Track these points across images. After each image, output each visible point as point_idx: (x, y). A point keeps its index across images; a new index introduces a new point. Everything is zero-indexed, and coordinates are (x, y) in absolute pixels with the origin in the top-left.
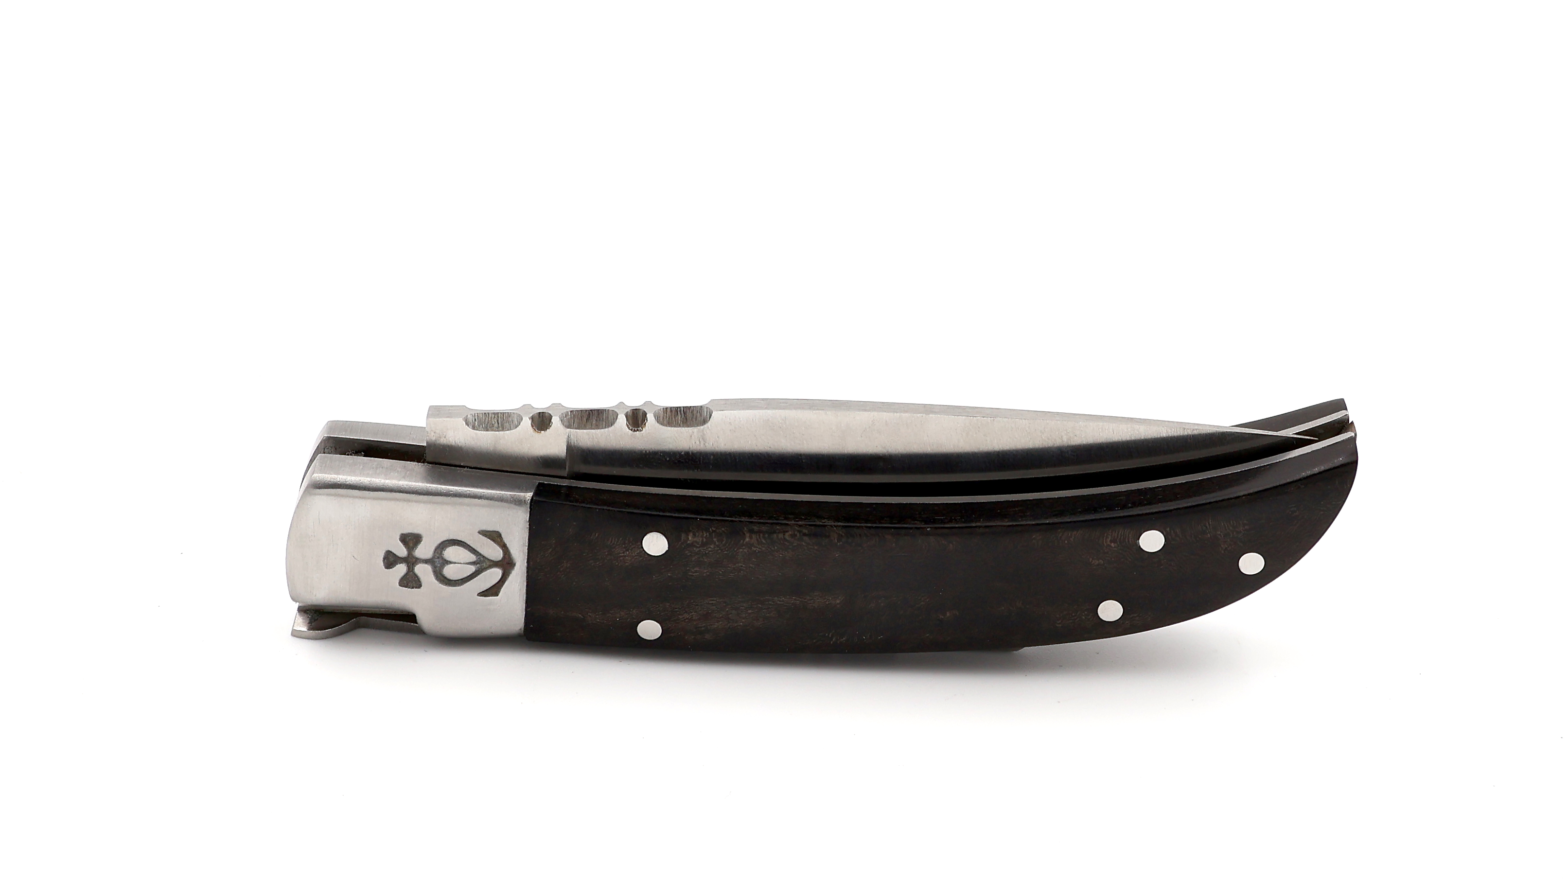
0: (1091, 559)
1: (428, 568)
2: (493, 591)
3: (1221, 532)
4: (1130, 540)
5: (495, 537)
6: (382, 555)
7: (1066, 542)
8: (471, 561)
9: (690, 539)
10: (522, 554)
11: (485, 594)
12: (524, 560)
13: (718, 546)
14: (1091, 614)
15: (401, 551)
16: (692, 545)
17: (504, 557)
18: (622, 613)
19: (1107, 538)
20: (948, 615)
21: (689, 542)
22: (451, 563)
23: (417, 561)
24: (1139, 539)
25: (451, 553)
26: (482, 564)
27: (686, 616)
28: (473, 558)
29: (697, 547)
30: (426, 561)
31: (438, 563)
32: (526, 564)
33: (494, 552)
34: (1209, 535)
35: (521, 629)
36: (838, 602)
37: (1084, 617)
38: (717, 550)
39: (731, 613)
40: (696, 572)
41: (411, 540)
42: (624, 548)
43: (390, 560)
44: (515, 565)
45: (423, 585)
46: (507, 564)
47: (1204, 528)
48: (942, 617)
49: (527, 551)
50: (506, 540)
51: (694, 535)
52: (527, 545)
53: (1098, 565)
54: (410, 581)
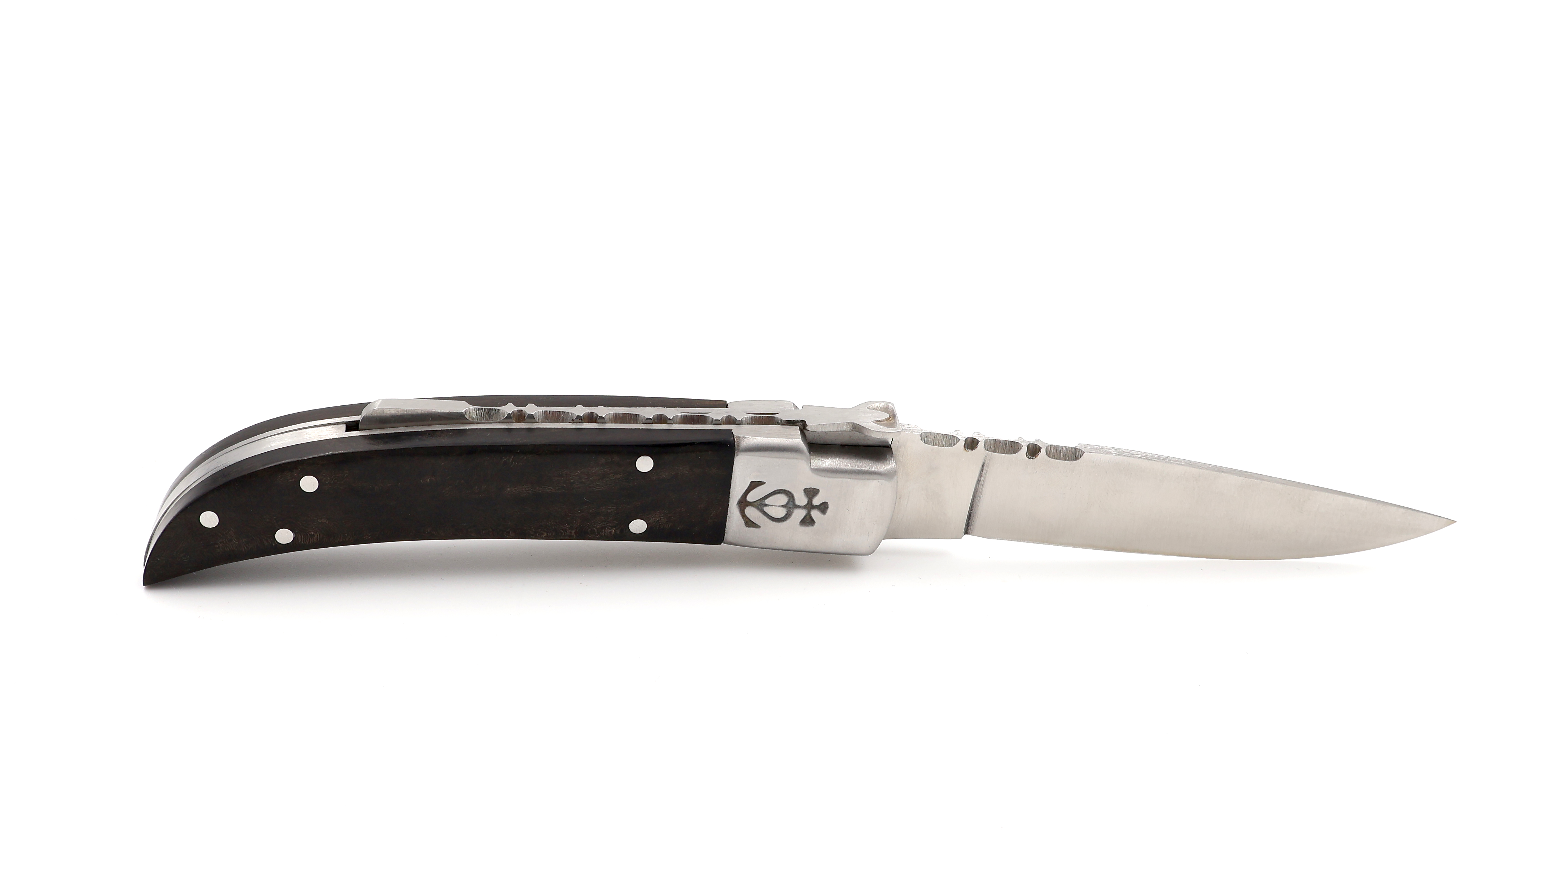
0: (327, 523)
1: (798, 503)
2: (754, 485)
3: (235, 543)
4: (300, 537)
5: (749, 523)
6: (829, 511)
7: (346, 535)
8: (767, 507)
9: (613, 531)
10: (732, 511)
11: (761, 483)
12: (731, 507)
13: (594, 527)
14: (323, 481)
15: (815, 514)
16: (612, 527)
17: (745, 508)
18: (664, 476)
19: (317, 538)
20: (429, 480)
21: (615, 529)
22: (782, 506)
23: (804, 507)
24: (294, 537)
25: (781, 513)
26: (760, 505)
27: (618, 476)
28: (766, 509)
29: (609, 526)
30: (799, 507)
31: (791, 505)
32: (729, 504)
33: (751, 512)
34: (243, 540)
35: (737, 455)
36: (509, 489)
37: (328, 478)
38: (594, 524)
39: (585, 479)
40: (610, 509)
41: (808, 521)
42: (660, 523)
43: (823, 508)
44: (737, 503)
45: (803, 491)
46: (743, 503)
47: (247, 546)
48: (433, 478)
49: (728, 513)
50: (742, 521)
51: (610, 533)
52: (728, 518)
53: (321, 519)
54: (811, 493)
